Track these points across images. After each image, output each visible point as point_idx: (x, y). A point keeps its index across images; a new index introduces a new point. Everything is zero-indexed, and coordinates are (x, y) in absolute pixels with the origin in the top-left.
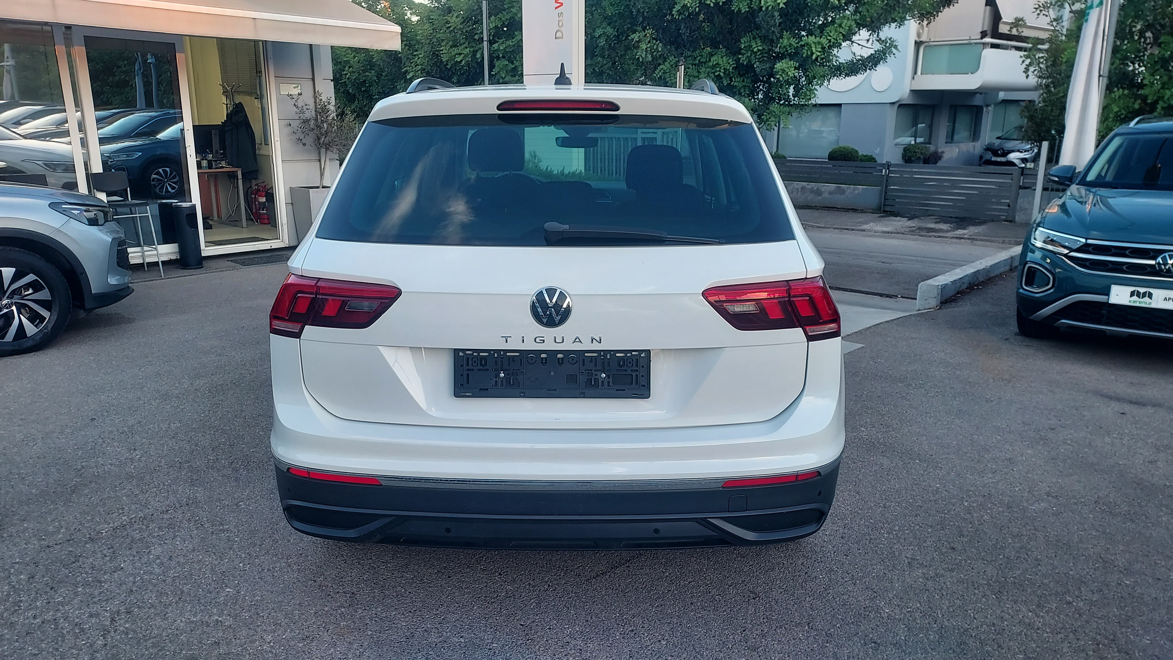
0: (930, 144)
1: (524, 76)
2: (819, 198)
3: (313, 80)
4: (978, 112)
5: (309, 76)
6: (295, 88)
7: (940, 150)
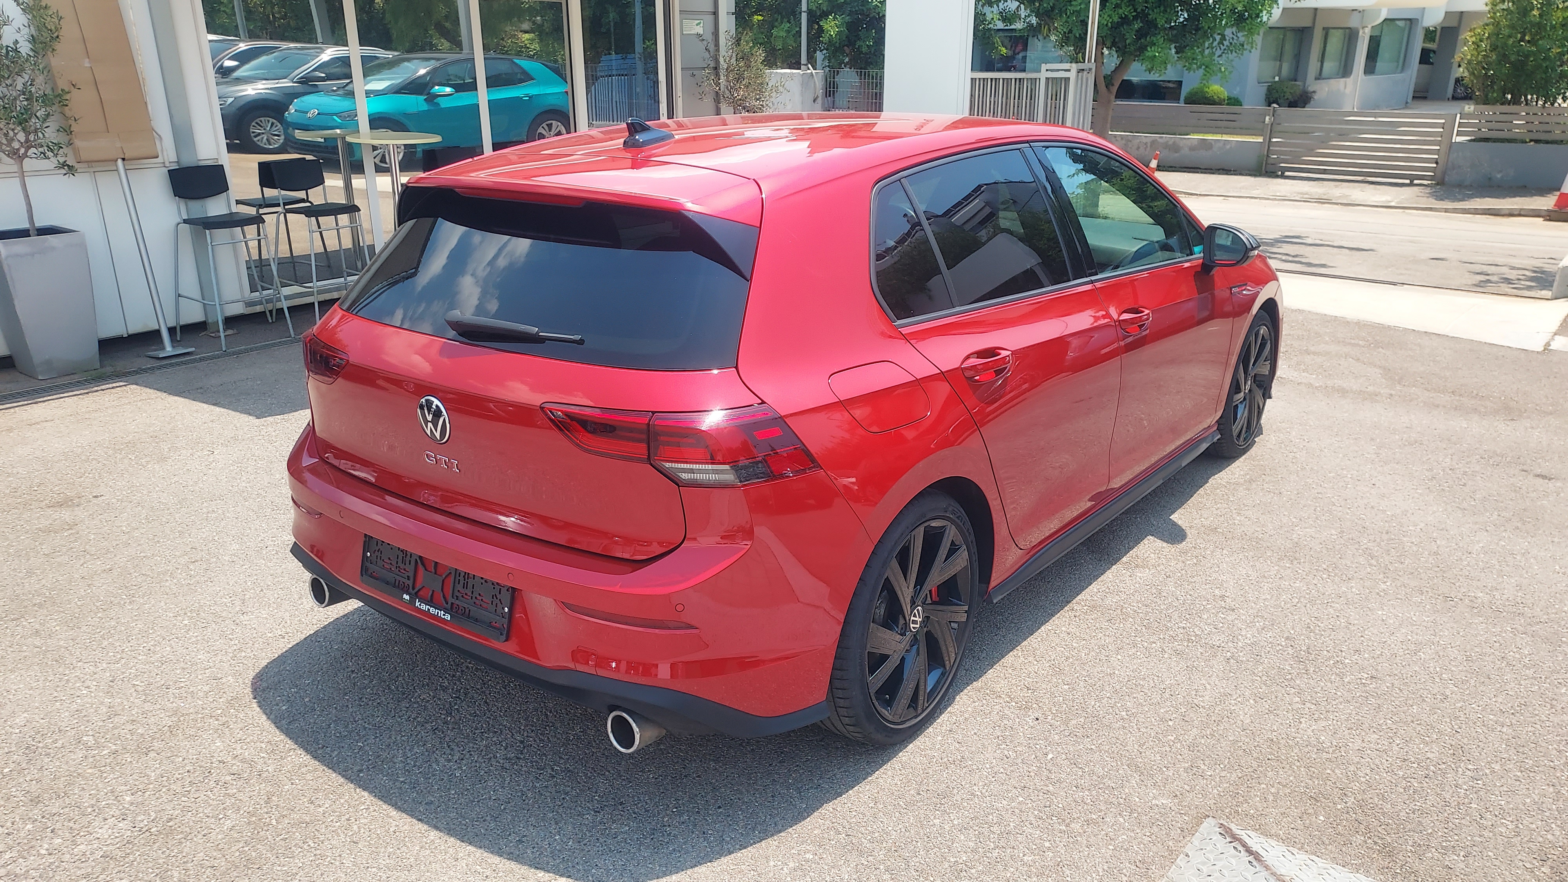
0: (1295, 81)
2: (1177, 155)
3: (715, 13)
4: (1351, 36)
5: (711, 9)
6: (697, 25)
7: (1311, 89)
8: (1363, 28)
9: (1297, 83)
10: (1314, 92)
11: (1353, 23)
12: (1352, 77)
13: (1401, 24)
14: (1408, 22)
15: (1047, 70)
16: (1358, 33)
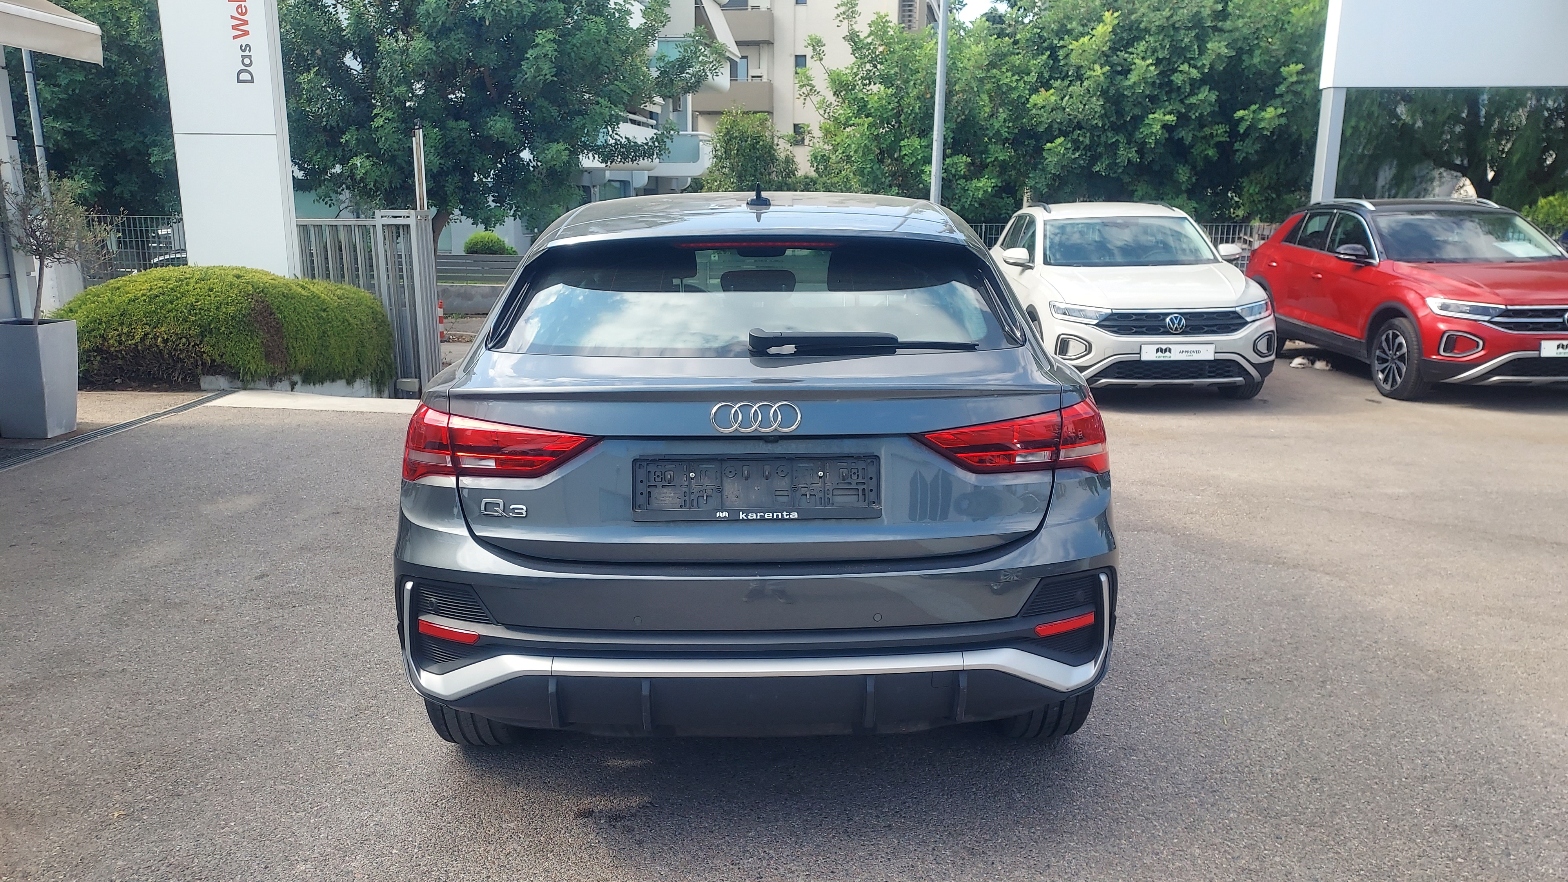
1: (175, 136)
13: (617, 185)
14: (622, 183)
15: (382, 217)
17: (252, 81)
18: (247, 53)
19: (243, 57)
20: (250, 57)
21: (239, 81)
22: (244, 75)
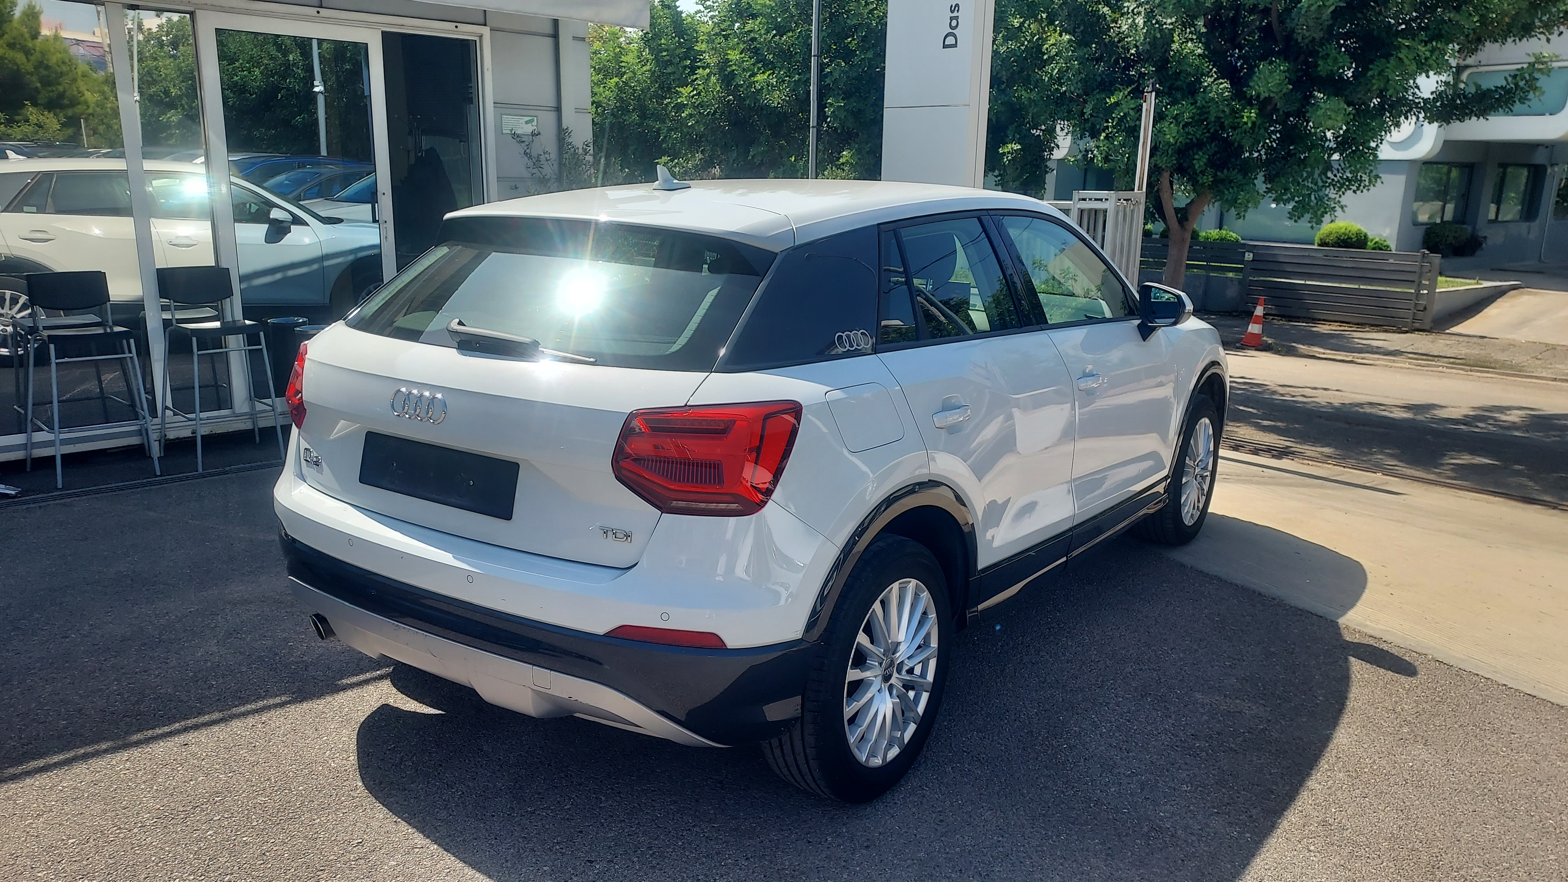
3: (558, 109)
4: (1537, 174)
5: (552, 103)
6: (527, 123)
7: (1481, 234)
8: (1552, 165)
9: (1465, 226)
10: (1485, 238)
11: (1539, 158)
12: (1538, 221)
15: (1080, 200)
16: (1546, 170)
17: (955, 46)
18: (955, 14)
19: (951, 19)
20: (957, 18)
21: (945, 46)
22: (950, 42)
